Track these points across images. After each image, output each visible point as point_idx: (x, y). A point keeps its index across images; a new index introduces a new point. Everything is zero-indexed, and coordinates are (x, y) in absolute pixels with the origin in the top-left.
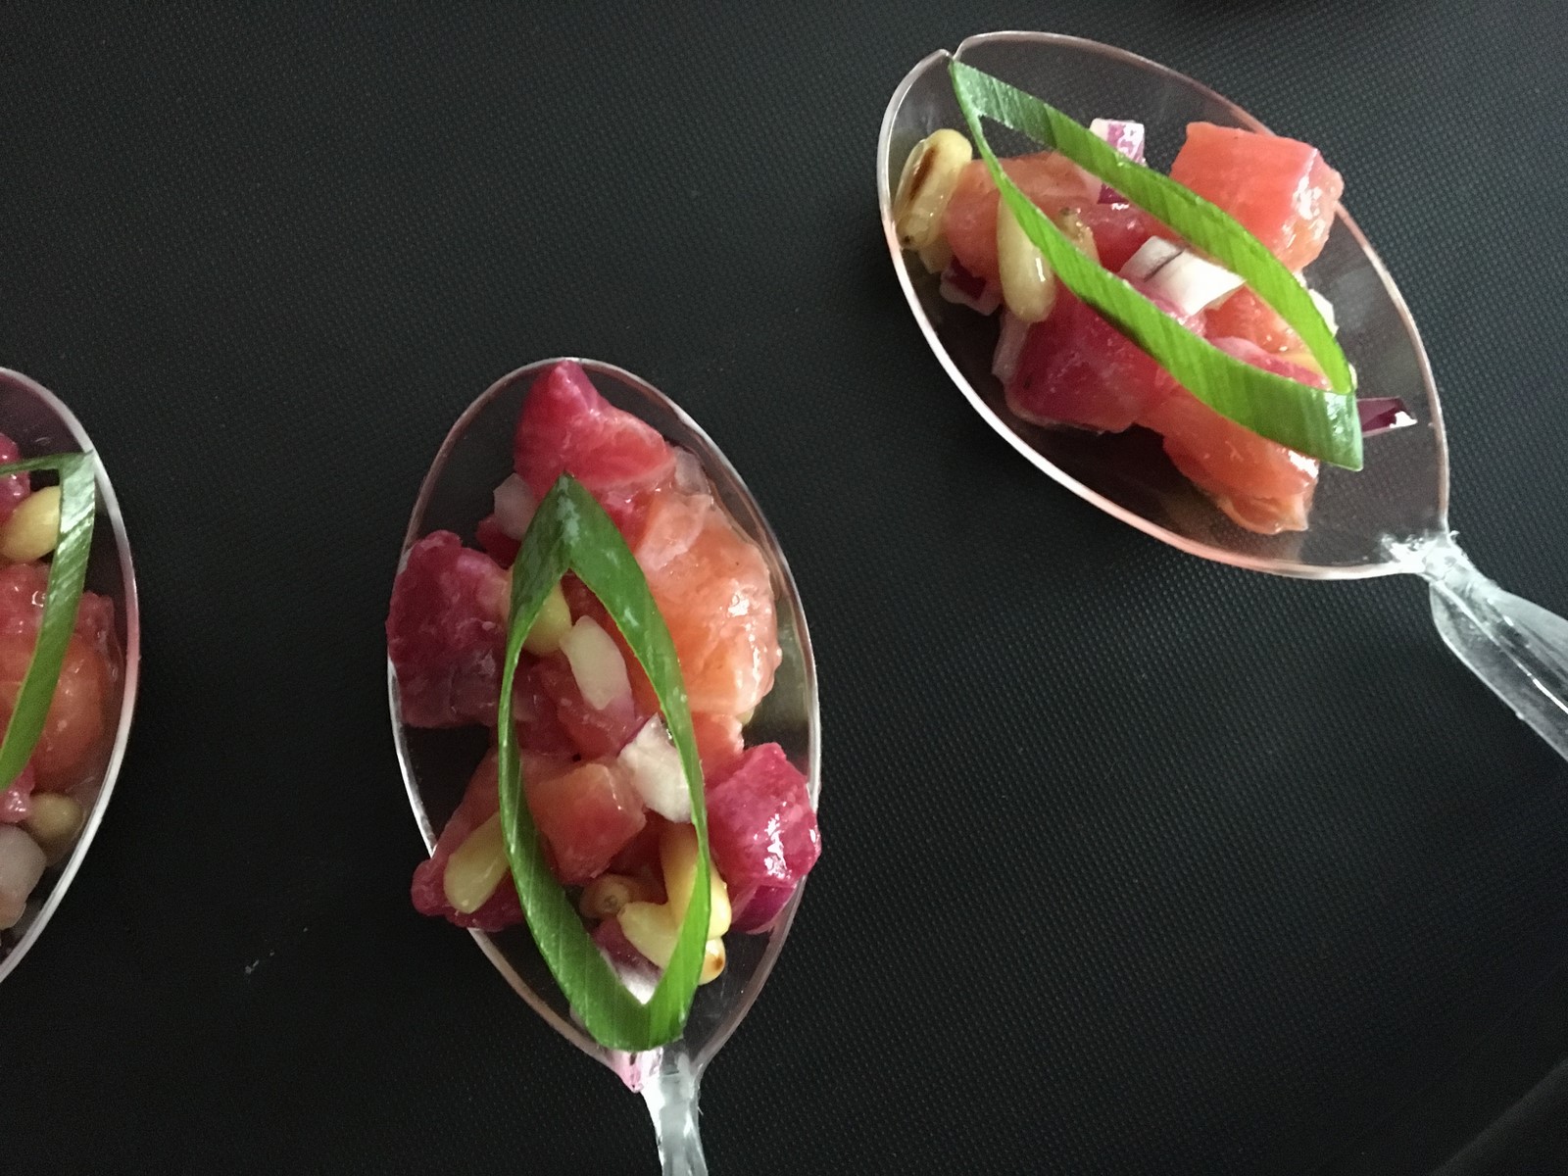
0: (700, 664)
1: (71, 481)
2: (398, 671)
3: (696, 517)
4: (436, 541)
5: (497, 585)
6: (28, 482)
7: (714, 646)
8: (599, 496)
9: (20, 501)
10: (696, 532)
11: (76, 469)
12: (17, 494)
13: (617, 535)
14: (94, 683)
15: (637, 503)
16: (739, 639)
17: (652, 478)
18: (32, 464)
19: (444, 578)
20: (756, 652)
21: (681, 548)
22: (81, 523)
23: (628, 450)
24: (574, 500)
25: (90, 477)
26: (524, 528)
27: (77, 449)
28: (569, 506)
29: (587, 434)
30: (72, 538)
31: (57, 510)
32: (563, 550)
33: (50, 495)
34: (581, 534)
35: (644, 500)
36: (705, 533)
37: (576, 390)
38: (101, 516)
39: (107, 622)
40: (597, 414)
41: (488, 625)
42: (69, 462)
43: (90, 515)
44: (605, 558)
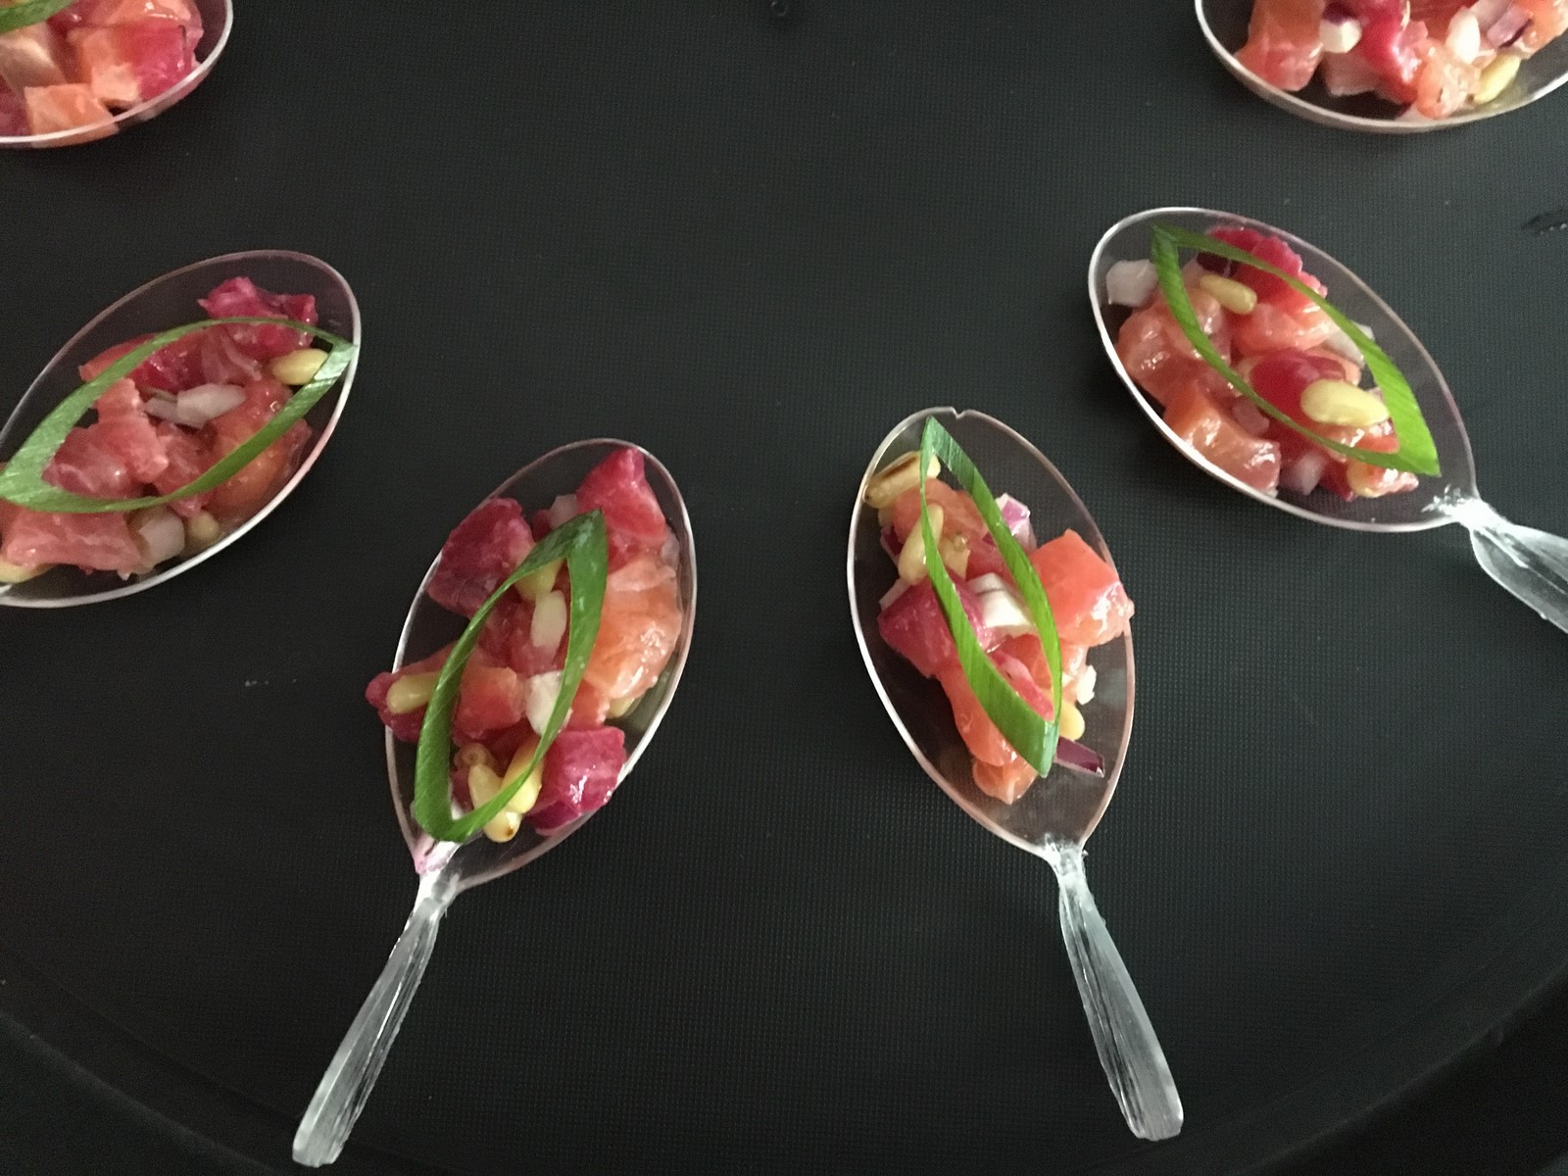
0: (605, 656)
1: (336, 354)
2: (442, 561)
3: (658, 576)
4: (508, 503)
5: (522, 545)
6: (311, 340)
7: (620, 650)
8: (610, 532)
9: (299, 348)
10: (652, 585)
11: (342, 350)
12: (301, 343)
13: (605, 559)
14: (275, 469)
15: (630, 549)
16: (636, 656)
17: (647, 540)
18: (322, 334)
19: (498, 526)
20: (641, 670)
21: (637, 587)
22: (327, 380)
23: (642, 516)
24: (594, 525)
25: (347, 359)
26: (557, 526)
27: (350, 340)
28: (589, 526)
29: (625, 495)
30: (317, 385)
31: (318, 365)
32: (570, 547)
33: (320, 355)
34: (585, 544)
35: (634, 550)
36: (657, 589)
37: (632, 467)
38: (339, 384)
39: (303, 441)
40: (636, 486)
41: (506, 565)
42: (342, 344)
43: (334, 378)
44: (590, 566)
